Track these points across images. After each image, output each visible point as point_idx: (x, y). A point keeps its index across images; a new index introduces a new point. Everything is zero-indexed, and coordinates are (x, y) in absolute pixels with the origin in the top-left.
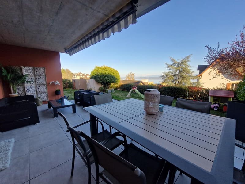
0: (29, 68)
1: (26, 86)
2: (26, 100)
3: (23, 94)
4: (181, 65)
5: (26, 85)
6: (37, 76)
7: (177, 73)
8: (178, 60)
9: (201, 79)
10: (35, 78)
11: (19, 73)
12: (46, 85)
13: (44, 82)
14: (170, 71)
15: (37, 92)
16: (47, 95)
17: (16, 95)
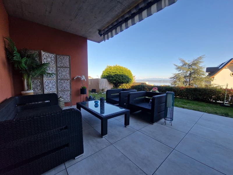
0: (51, 55)
1: (45, 81)
2: (44, 101)
3: (40, 92)
4: (191, 66)
5: (45, 79)
6: (59, 67)
7: (188, 74)
8: (189, 61)
9: (213, 81)
10: (57, 70)
11: (38, 60)
12: (70, 81)
13: (68, 75)
14: (180, 72)
15: (57, 89)
16: (70, 95)
17: (31, 92)
